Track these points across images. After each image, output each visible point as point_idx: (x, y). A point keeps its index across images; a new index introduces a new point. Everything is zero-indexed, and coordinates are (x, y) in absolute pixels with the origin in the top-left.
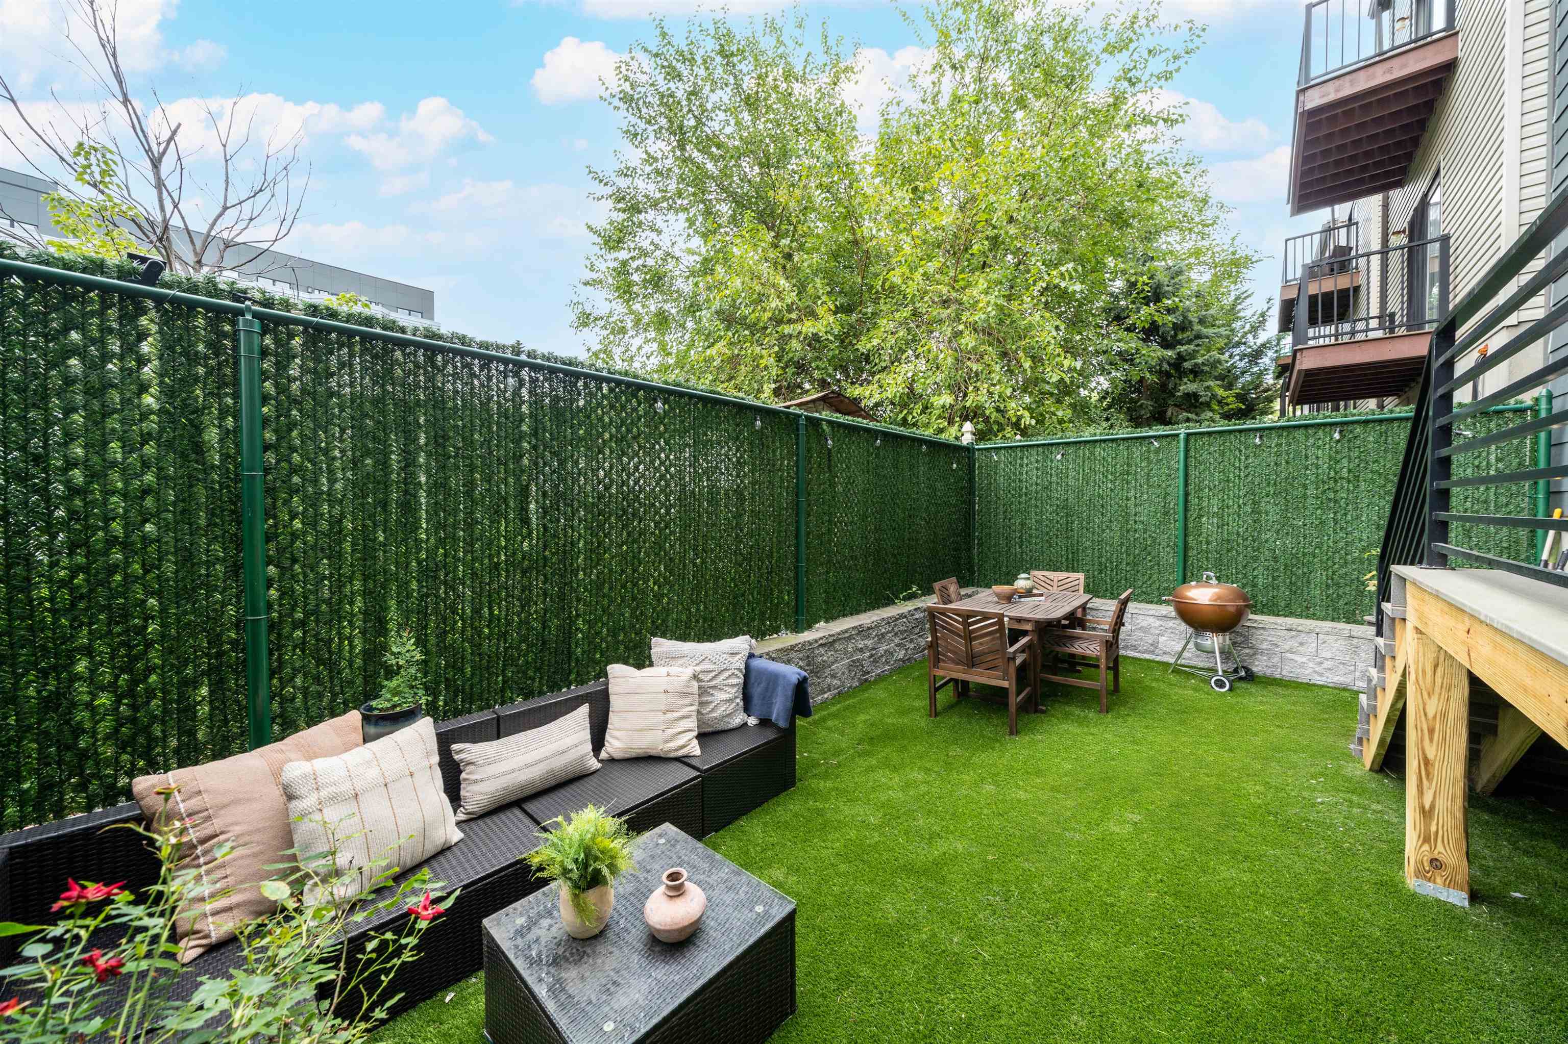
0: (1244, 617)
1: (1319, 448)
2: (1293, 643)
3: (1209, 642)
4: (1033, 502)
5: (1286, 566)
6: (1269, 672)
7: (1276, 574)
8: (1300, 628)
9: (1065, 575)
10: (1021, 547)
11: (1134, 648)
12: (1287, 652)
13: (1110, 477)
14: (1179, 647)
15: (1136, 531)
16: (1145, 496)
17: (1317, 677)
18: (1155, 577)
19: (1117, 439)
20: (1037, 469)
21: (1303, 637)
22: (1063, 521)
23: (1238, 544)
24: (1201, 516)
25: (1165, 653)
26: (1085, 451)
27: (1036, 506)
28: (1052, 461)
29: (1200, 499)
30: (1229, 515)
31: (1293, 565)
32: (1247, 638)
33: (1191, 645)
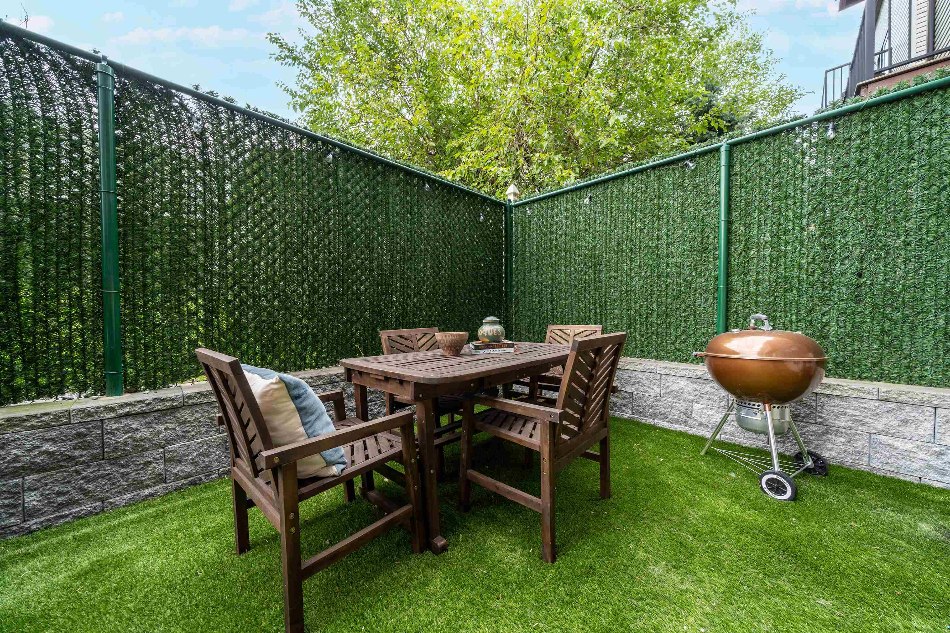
0: (814, 382)
1: (933, 125)
2: (892, 421)
3: (758, 417)
4: (563, 254)
5: (874, 307)
6: (848, 460)
7: (858, 319)
8: (903, 398)
9: (582, 327)
10: (552, 304)
11: (664, 416)
12: (880, 433)
13: (639, 214)
14: (717, 418)
15: (668, 275)
16: (679, 232)
17: (933, 475)
18: (690, 331)
19: (646, 169)
20: (567, 218)
21: (908, 412)
22: (591, 271)
23: (800, 281)
24: (747, 249)
25: (700, 425)
26: (612, 189)
27: (565, 258)
28: (580, 207)
29: (748, 226)
30: (787, 243)
31: (886, 305)
32: (814, 411)
33: (732, 417)
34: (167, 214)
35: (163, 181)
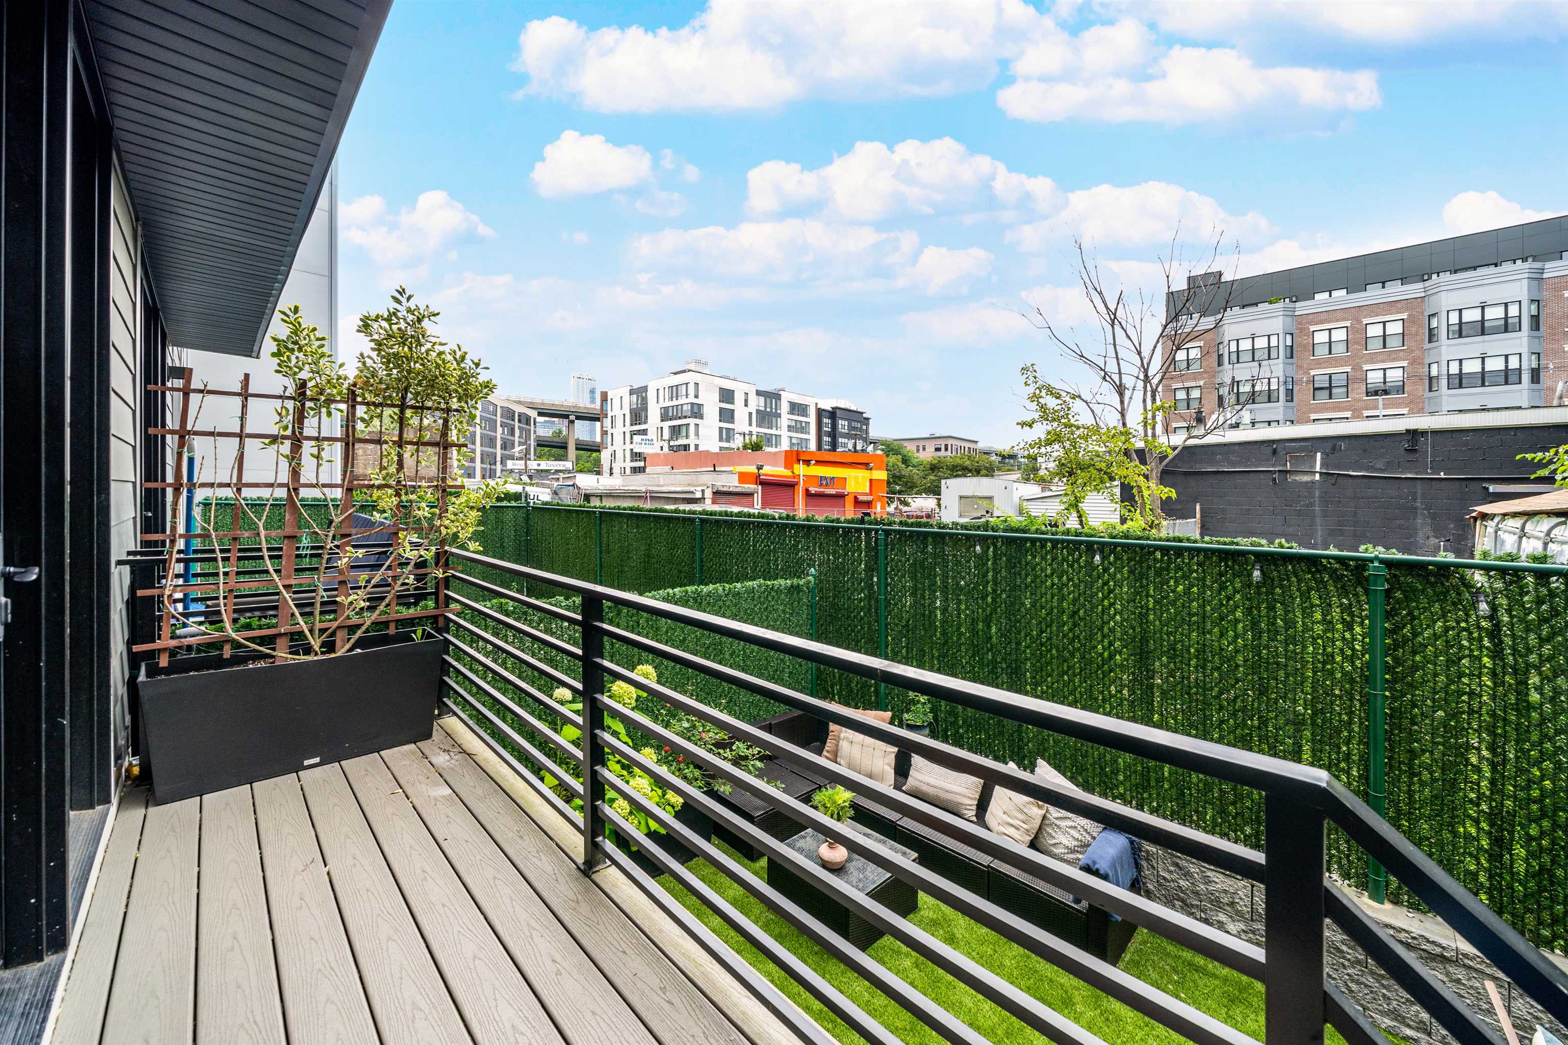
34: (1440, 713)
35: (1436, 675)
